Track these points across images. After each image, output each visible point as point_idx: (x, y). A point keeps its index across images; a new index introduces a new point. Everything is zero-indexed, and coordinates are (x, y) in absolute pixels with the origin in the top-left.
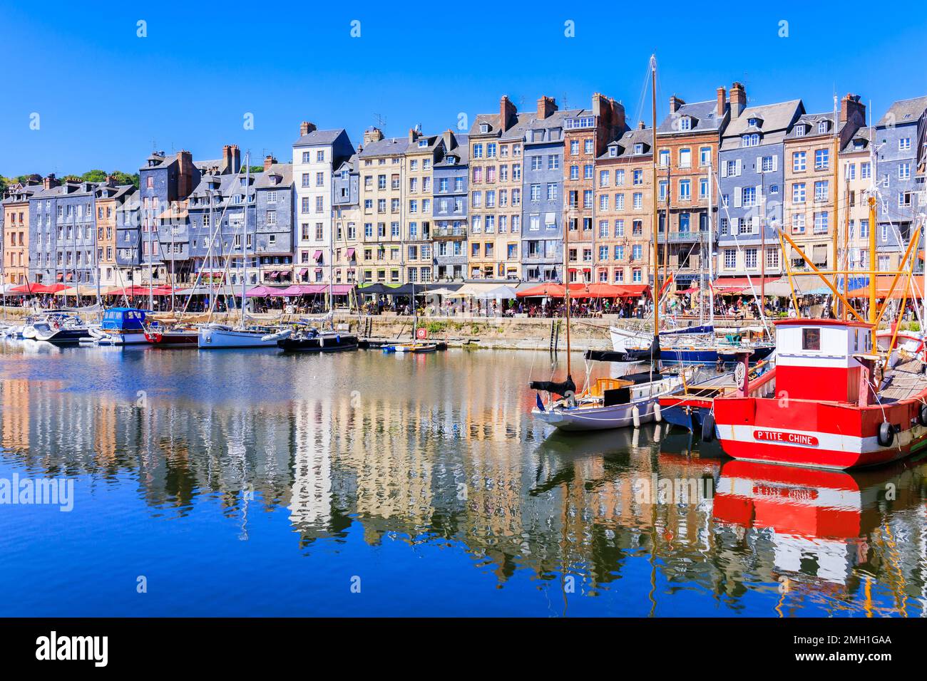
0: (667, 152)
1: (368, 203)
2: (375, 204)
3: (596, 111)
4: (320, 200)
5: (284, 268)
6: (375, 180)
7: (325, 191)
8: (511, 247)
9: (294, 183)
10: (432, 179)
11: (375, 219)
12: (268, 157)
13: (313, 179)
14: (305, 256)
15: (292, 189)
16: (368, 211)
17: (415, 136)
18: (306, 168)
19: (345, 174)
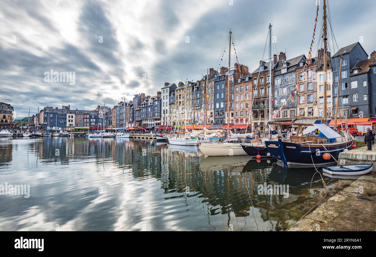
0: (256, 79)
1: (177, 103)
3: (234, 67)
4: (167, 103)
5: (159, 122)
6: (179, 96)
7: (168, 100)
8: (211, 113)
9: (161, 99)
10: (192, 94)
13: (165, 97)
14: (164, 118)
15: (161, 100)
18: (164, 94)
19: (172, 95)
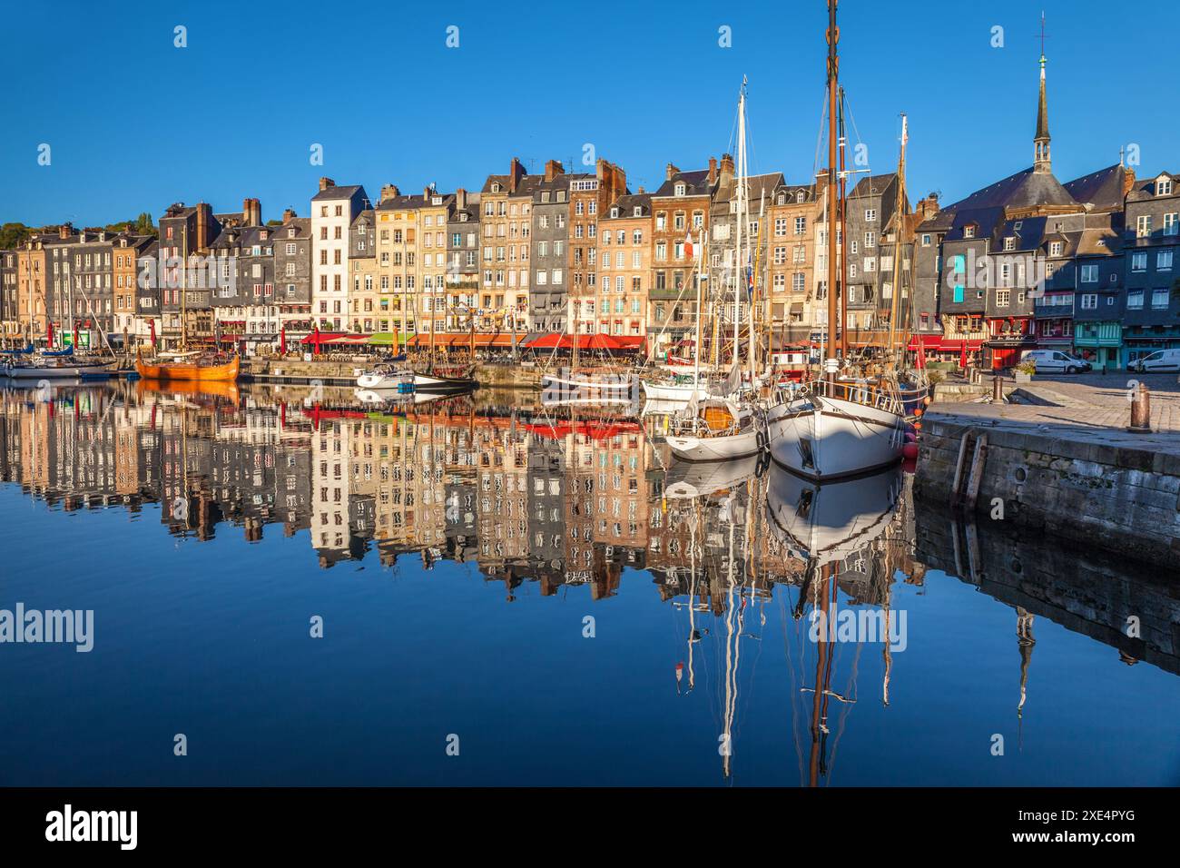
0: (662, 216)
1: (384, 256)
2: (391, 257)
3: (600, 175)
4: (338, 253)
5: (304, 317)
6: (392, 235)
7: (343, 244)
8: (520, 299)
9: (312, 236)
10: (446, 234)
11: (391, 270)
12: (288, 211)
13: (331, 233)
14: (324, 306)
15: (310, 241)
16: (385, 263)
17: (430, 192)
18: (324, 222)
19: (362, 230)
